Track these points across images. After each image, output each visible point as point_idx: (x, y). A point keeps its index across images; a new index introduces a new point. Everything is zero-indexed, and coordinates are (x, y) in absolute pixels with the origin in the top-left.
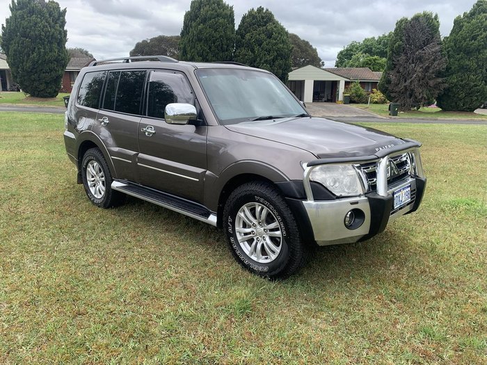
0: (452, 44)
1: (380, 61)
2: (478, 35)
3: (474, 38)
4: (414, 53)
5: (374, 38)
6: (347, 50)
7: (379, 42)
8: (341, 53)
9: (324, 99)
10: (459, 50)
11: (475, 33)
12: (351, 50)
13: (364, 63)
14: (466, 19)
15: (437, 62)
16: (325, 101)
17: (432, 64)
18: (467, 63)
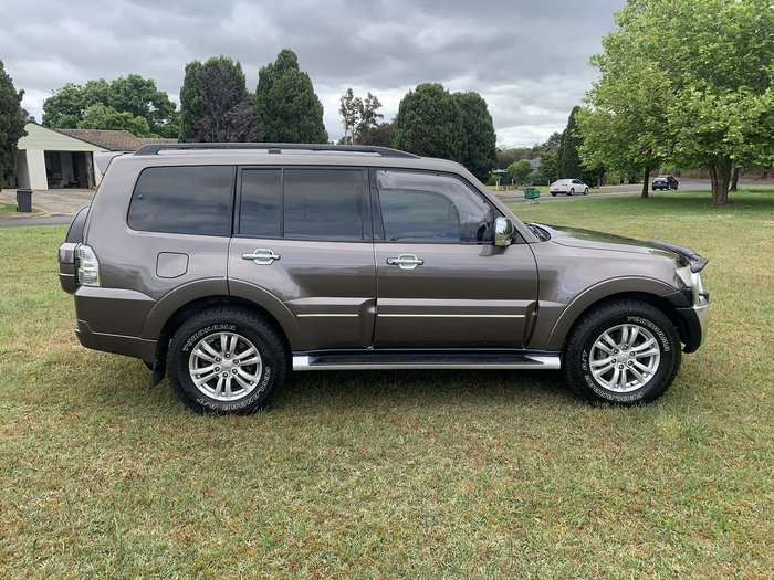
0: (264, 105)
1: (134, 121)
2: (294, 96)
3: (290, 99)
4: (221, 115)
5: (103, 81)
6: (60, 98)
7: (117, 87)
8: (50, 101)
9: (62, 183)
10: (275, 114)
11: (291, 92)
12: (68, 98)
13: (108, 123)
14: (273, 73)
15: (253, 129)
16: (65, 187)
17: (249, 131)
18: (287, 131)
